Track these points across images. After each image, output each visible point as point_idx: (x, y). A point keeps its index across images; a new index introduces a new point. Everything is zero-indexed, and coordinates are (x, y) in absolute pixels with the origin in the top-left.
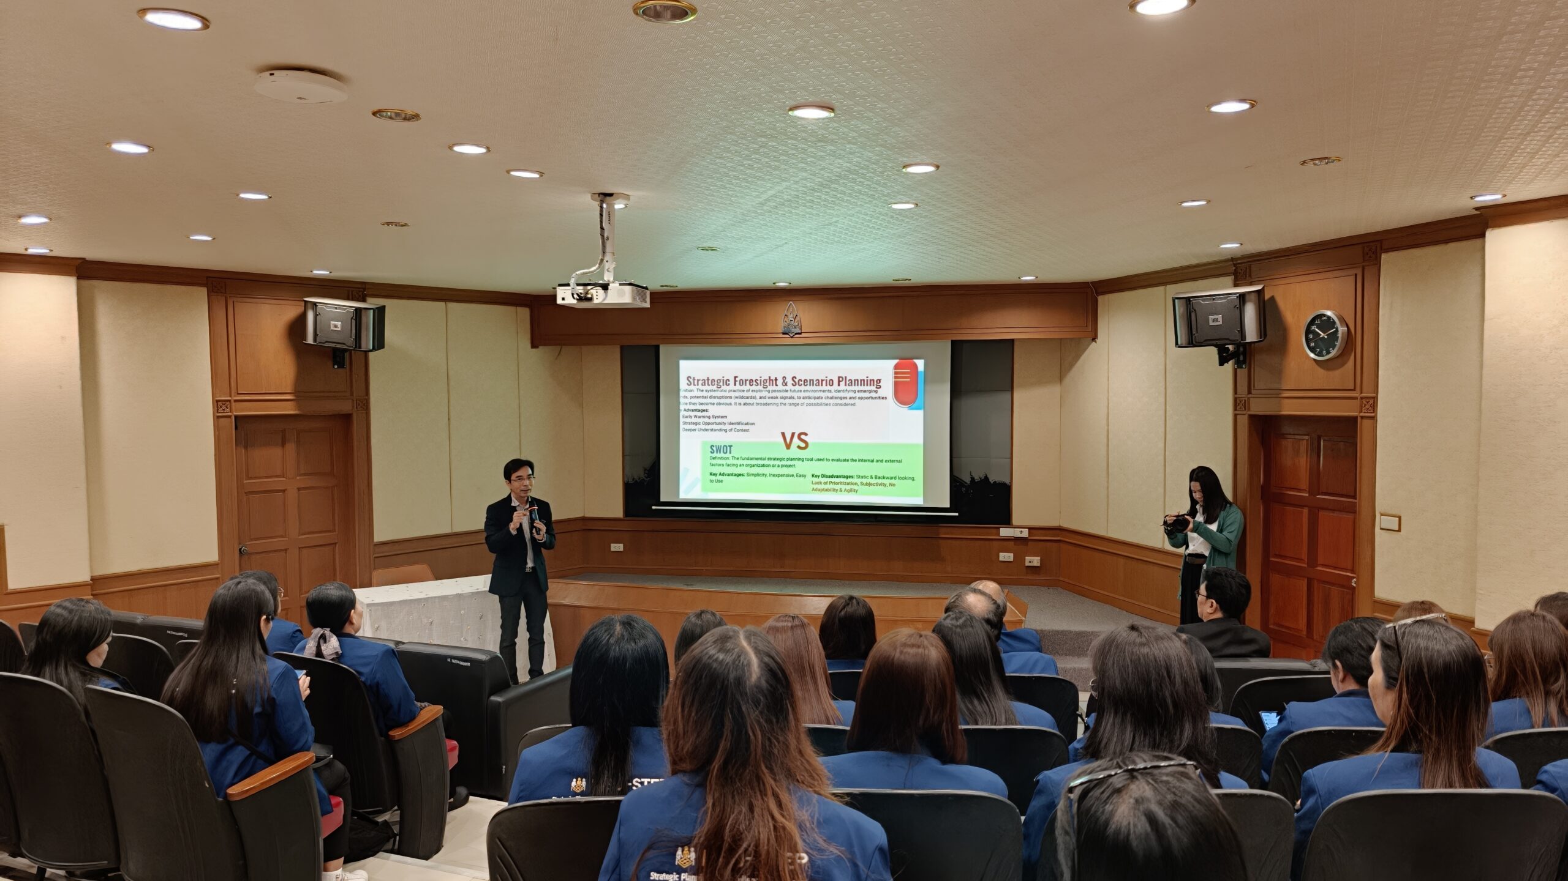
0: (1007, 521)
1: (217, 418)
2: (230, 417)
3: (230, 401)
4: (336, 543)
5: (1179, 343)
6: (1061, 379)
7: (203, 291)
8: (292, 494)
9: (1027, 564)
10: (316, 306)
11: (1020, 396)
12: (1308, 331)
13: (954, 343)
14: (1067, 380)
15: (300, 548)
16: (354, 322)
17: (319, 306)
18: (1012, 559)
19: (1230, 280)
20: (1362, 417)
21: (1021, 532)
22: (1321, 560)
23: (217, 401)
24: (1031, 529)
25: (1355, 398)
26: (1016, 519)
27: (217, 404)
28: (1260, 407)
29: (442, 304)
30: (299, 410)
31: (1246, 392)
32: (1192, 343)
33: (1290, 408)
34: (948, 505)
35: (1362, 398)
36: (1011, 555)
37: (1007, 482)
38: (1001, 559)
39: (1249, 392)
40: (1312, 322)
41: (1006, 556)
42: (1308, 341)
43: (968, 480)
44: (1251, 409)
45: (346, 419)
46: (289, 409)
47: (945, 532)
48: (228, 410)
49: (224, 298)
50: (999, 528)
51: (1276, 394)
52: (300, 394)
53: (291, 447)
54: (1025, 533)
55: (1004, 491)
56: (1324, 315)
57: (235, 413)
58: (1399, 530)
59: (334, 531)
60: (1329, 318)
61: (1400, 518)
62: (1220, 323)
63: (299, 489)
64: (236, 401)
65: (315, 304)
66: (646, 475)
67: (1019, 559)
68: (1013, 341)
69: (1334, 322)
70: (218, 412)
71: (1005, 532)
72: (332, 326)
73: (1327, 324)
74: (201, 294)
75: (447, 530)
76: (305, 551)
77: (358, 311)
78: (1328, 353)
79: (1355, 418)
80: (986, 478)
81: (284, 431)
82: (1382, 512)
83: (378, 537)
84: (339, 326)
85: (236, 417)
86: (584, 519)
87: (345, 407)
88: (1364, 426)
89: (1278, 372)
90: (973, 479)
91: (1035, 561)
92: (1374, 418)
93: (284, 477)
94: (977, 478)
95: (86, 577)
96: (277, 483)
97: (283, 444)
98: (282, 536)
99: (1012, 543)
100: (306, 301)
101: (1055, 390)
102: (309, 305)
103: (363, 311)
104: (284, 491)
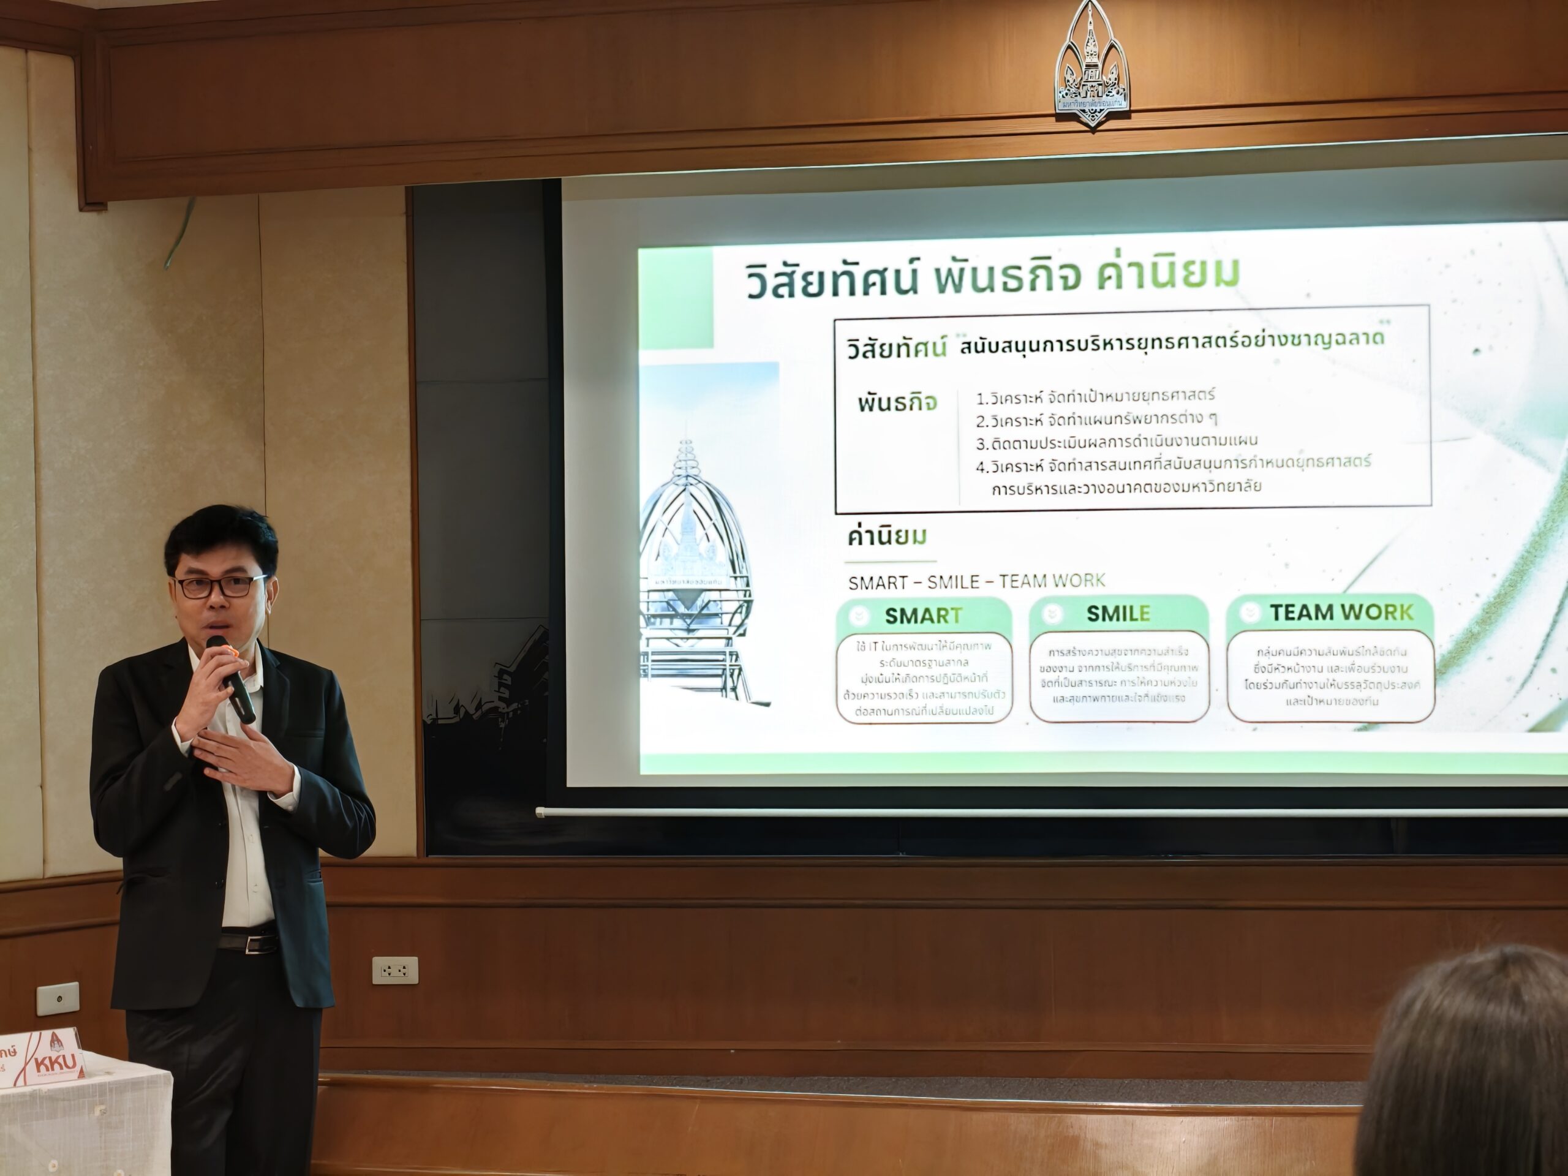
66: (506, 694)
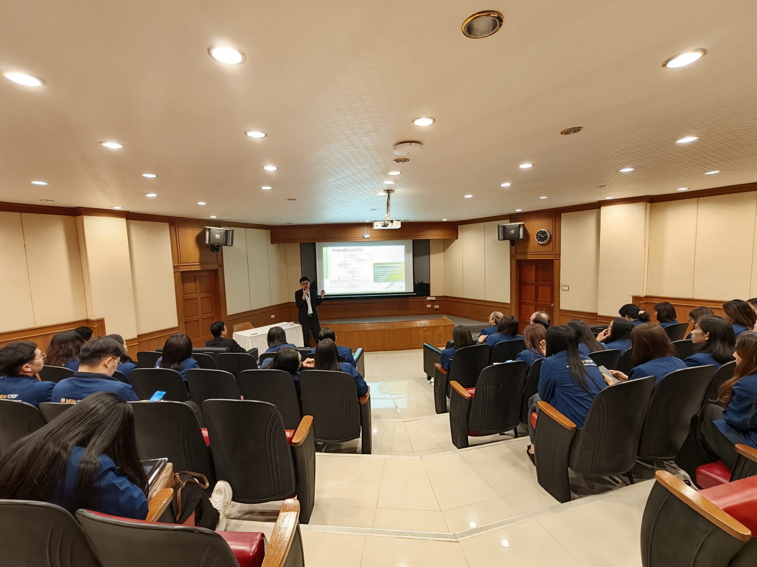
0: (429, 295)
1: (175, 272)
2: (179, 272)
3: (178, 266)
4: (214, 317)
5: (500, 239)
6: (444, 251)
7: (167, 224)
8: (199, 300)
9: (435, 308)
10: (210, 230)
11: (432, 257)
12: (537, 235)
13: (413, 240)
14: (446, 251)
15: (203, 319)
16: (225, 235)
17: (212, 230)
18: (430, 307)
19: (508, 221)
20: (555, 259)
21: (433, 298)
22: (539, 300)
23: (175, 266)
24: (436, 297)
25: (553, 254)
26: (431, 295)
27: (175, 267)
28: (519, 257)
29: (244, 229)
30: (201, 269)
31: (515, 253)
32: (504, 239)
33: (530, 257)
34: (413, 291)
35: (555, 254)
36: (430, 305)
37: (429, 283)
38: (427, 307)
39: (516, 253)
40: (538, 233)
41: (429, 306)
42: (537, 238)
43: (417, 283)
44: (516, 258)
45: (216, 271)
46: (198, 268)
47: (410, 300)
48: (178, 269)
49: (174, 227)
50: (426, 297)
51: (526, 253)
52: (201, 263)
53: (198, 282)
54: (435, 299)
55: (428, 286)
56: (542, 231)
57: (181, 270)
58: (568, 290)
59: (212, 312)
60: (544, 231)
61: (569, 287)
62: (513, 233)
63: (201, 298)
64: (181, 266)
65: (209, 230)
67: (433, 306)
68: (429, 240)
69: (546, 233)
70: (175, 270)
71: (428, 298)
72: (216, 237)
73: (544, 233)
74: (167, 225)
75: (250, 310)
76: (204, 320)
77: (227, 231)
78: (544, 241)
79: (553, 259)
80: (422, 282)
81: (195, 277)
82: (563, 285)
83: (228, 314)
84: (219, 237)
85: (181, 271)
86: (289, 303)
87: (215, 267)
88: (556, 262)
89: (526, 247)
90: (418, 283)
91: (437, 307)
92: (559, 260)
93: (196, 293)
94: (420, 283)
95: (135, 336)
96: (194, 296)
97: (195, 282)
98: (197, 315)
99: (430, 302)
100: (205, 228)
101: (443, 253)
102: (207, 229)
103: (228, 231)
104: (196, 299)
